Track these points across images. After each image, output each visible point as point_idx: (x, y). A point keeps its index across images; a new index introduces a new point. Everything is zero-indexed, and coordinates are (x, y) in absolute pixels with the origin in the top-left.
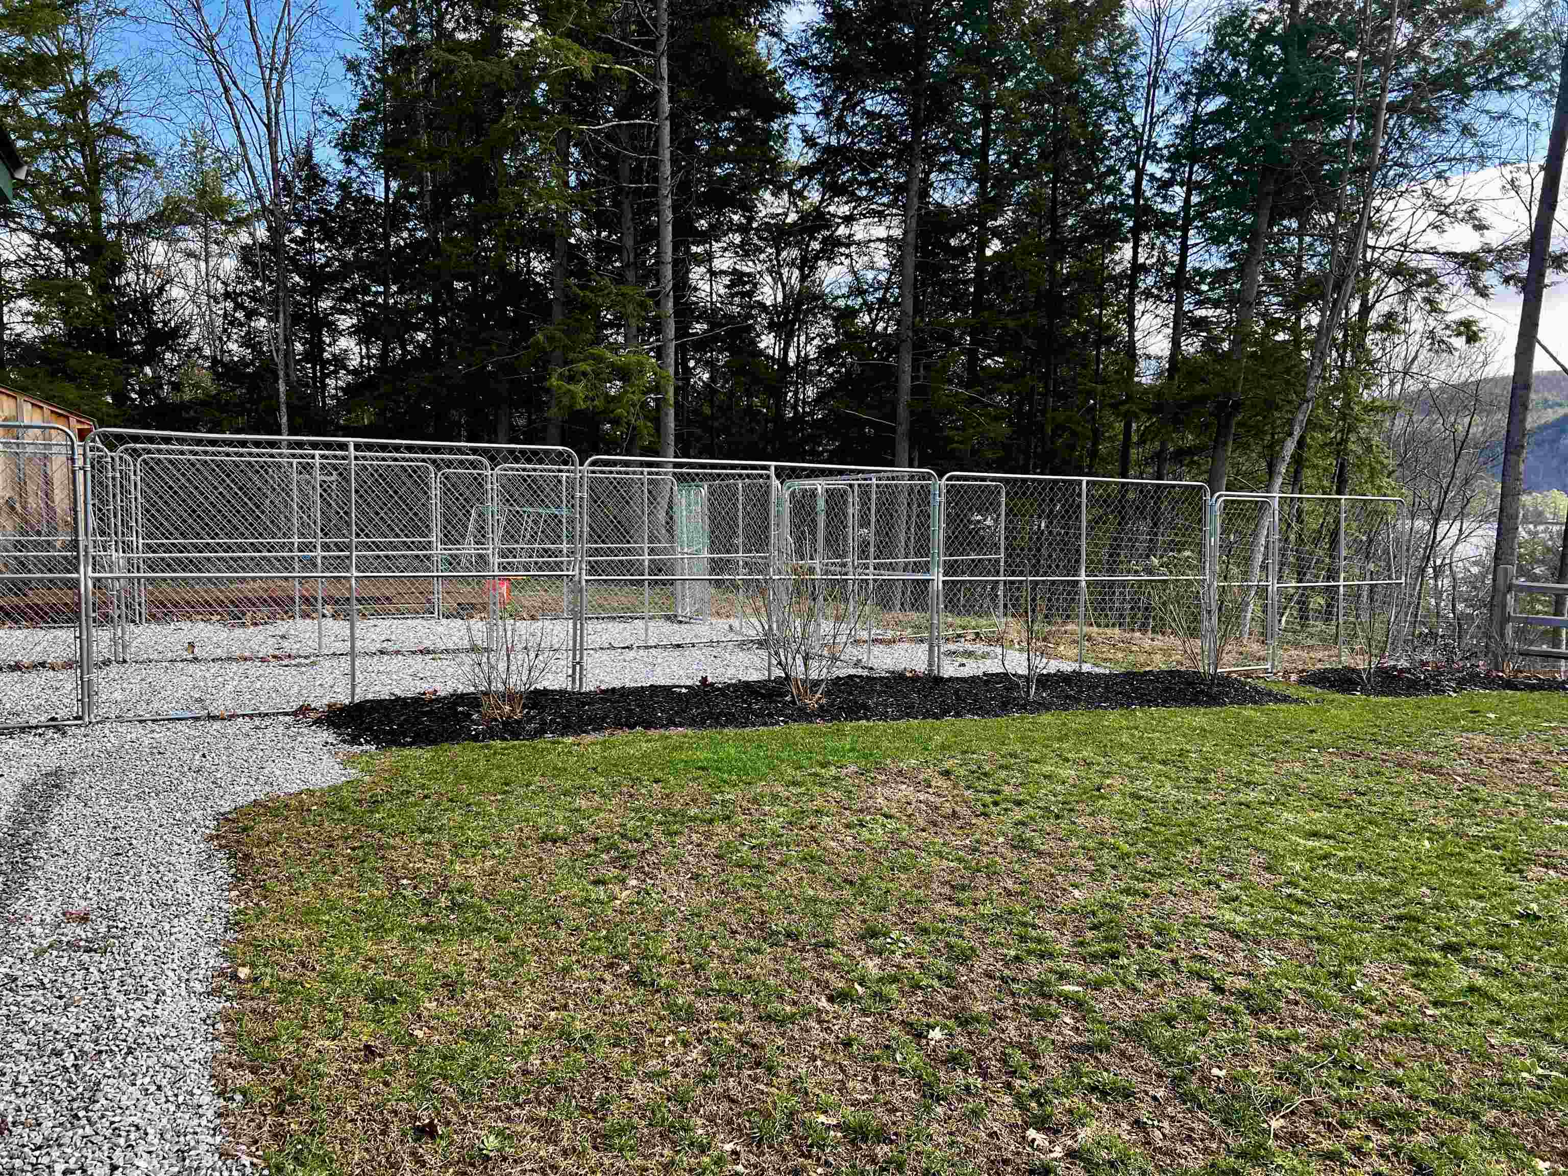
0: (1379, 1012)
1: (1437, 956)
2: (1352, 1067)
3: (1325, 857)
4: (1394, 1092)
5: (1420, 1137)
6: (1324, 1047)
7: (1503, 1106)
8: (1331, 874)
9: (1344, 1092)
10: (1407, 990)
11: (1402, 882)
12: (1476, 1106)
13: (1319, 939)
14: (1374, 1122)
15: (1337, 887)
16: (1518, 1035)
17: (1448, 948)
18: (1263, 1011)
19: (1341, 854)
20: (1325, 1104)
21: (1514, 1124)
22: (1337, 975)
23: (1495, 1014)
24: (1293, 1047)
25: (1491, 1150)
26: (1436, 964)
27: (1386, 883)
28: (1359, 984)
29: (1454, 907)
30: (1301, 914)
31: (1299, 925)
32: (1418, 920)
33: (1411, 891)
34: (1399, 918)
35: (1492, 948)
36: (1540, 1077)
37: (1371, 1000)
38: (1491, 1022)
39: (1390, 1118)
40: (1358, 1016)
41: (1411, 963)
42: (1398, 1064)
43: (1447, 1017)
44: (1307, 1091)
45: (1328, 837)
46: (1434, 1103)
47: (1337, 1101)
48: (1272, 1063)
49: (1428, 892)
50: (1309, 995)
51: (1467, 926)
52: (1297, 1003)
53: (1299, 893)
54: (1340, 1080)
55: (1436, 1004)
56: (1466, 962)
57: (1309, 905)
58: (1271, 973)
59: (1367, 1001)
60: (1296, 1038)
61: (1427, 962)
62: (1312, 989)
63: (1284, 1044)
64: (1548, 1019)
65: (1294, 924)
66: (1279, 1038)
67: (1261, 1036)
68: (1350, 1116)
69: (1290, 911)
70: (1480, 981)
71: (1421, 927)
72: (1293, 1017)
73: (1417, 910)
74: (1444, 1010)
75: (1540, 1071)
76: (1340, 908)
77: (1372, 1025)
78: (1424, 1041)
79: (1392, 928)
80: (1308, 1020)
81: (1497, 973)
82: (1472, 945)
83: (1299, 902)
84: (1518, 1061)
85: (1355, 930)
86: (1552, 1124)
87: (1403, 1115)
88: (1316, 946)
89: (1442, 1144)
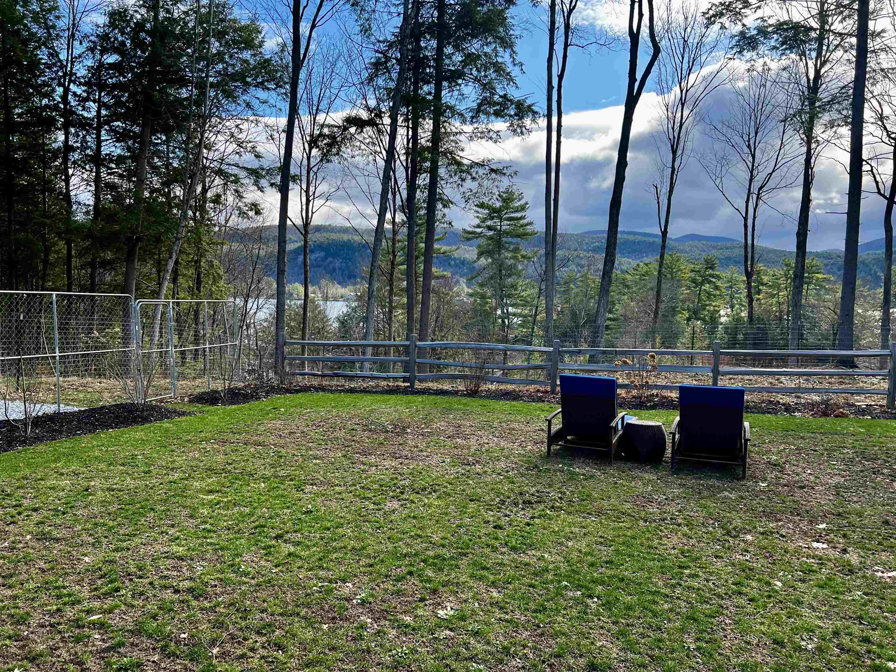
0: (253, 578)
1: (273, 542)
2: (245, 610)
3: (218, 503)
4: (264, 615)
5: (277, 633)
6: (231, 604)
7: (308, 606)
8: (222, 512)
9: (243, 624)
10: (263, 563)
11: (254, 508)
12: (297, 610)
13: (222, 549)
14: (259, 633)
15: (226, 518)
16: (310, 570)
17: (278, 537)
18: (201, 596)
19: (225, 500)
20: (236, 633)
21: (313, 612)
22: (232, 566)
23: (300, 564)
24: (217, 609)
25: (306, 628)
26: (274, 547)
27: (247, 510)
28: (243, 567)
29: (278, 515)
30: (211, 537)
31: (211, 544)
32: (264, 526)
33: (259, 512)
34: (256, 528)
35: (295, 532)
36: (320, 587)
37: (248, 574)
38: (299, 568)
39: (264, 628)
40: (245, 583)
41: (263, 549)
42: (264, 601)
43: (282, 572)
44: (227, 629)
45: (218, 492)
46: (281, 614)
47: (241, 629)
48: (209, 621)
49: (266, 510)
50: (221, 580)
51: (284, 524)
52: (216, 586)
53: (208, 526)
54: (241, 618)
55: (276, 566)
56: (285, 541)
57: (215, 532)
58: (202, 574)
59: (246, 574)
60: (218, 605)
61: (270, 547)
62: (220, 576)
63: (213, 609)
64: (320, 559)
65: (209, 544)
66: (210, 607)
67: (202, 609)
68: (247, 634)
69: (205, 538)
70: (292, 549)
71: (266, 529)
72: (216, 594)
73: (262, 521)
74: (280, 568)
75: (320, 584)
76: (229, 529)
77: (251, 586)
78: (273, 586)
79: (253, 534)
80: (222, 593)
81: (298, 544)
82: (287, 532)
83: (209, 531)
84: (311, 582)
85: (237, 539)
86: (327, 607)
87: (269, 625)
88: (220, 553)
89: (287, 632)
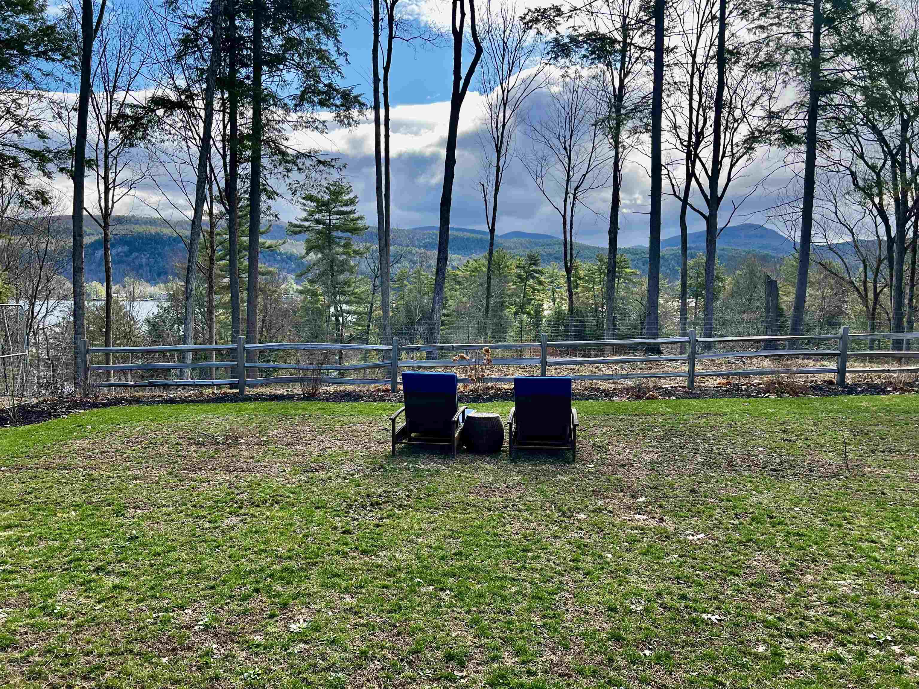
0: (72, 619)
1: (94, 576)
2: (66, 655)
3: (19, 539)
4: (90, 658)
5: (108, 674)
6: (49, 651)
7: (142, 640)
8: (25, 548)
9: (66, 670)
10: (83, 600)
11: (66, 541)
12: (129, 647)
13: (28, 591)
14: (85, 678)
15: (30, 555)
16: (141, 601)
17: (98, 570)
18: (8, 646)
19: (28, 535)
20: (58, 681)
21: (149, 647)
22: (44, 608)
23: (128, 595)
24: (31, 659)
25: (141, 665)
26: (94, 581)
27: (57, 544)
28: (58, 608)
29: (97, 546)
30: (14, 579)
31: (16, 586)
32: (80, 560)
33: (72, 544)
34: (70, 562)
35: (119, 561)
36: (155, 619)
37: (66, 614)
38: (127, 600)
39: (91, 672)
40: (63, 626)
41: (81, 585)
42: (88, 643)
43: (107, 607)
44: (46, 679)
45: (16, 526)
46: (110, 654)
47: (63, 677)
48: (22, 673)
49: (81, 542)
50: (32, 625)
51: (105, 554)
52: (26, 633)
53: (9, 567)
54: (61, 665)
55: (99, 602)
56: (108, 574)
57: (17, 572)
58: (6, 622)
59: (63, 616)
60: (32, 653)
61: (90, 581)
62: (32, 621)
63: (25, 660)
64: (152, 588)
65: (11, 587)
66: (22, 658)
67: (11, 661)
68: (71, 681)
69: (7, 580)
70: (117, 581)
71: (82, 563)
72: (27, 642)
73: (77, 554)
74: (104, 604)
75: (154, 615)
76: (36, 568)
77: (70, 627)
78: (98, 624)
79: (67, 569)
80: (35, 640)
81: (124, 574)
82: (109, 563)
83: (11, 572)
84: (144, 615)
85: (47, 577)
86: (164, 639)
87: (98, 668)
88: (28, 595)
89: (119, 673)
